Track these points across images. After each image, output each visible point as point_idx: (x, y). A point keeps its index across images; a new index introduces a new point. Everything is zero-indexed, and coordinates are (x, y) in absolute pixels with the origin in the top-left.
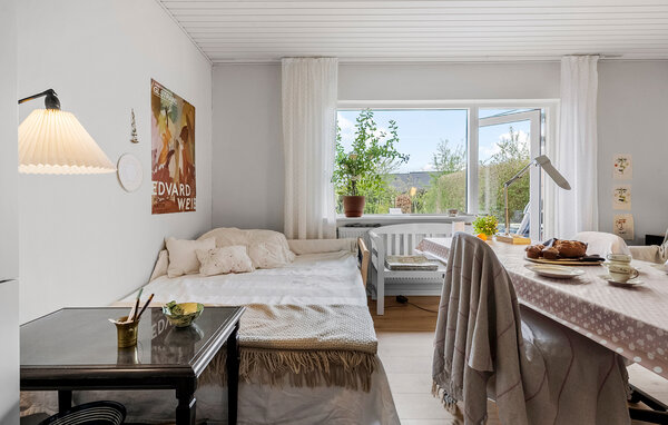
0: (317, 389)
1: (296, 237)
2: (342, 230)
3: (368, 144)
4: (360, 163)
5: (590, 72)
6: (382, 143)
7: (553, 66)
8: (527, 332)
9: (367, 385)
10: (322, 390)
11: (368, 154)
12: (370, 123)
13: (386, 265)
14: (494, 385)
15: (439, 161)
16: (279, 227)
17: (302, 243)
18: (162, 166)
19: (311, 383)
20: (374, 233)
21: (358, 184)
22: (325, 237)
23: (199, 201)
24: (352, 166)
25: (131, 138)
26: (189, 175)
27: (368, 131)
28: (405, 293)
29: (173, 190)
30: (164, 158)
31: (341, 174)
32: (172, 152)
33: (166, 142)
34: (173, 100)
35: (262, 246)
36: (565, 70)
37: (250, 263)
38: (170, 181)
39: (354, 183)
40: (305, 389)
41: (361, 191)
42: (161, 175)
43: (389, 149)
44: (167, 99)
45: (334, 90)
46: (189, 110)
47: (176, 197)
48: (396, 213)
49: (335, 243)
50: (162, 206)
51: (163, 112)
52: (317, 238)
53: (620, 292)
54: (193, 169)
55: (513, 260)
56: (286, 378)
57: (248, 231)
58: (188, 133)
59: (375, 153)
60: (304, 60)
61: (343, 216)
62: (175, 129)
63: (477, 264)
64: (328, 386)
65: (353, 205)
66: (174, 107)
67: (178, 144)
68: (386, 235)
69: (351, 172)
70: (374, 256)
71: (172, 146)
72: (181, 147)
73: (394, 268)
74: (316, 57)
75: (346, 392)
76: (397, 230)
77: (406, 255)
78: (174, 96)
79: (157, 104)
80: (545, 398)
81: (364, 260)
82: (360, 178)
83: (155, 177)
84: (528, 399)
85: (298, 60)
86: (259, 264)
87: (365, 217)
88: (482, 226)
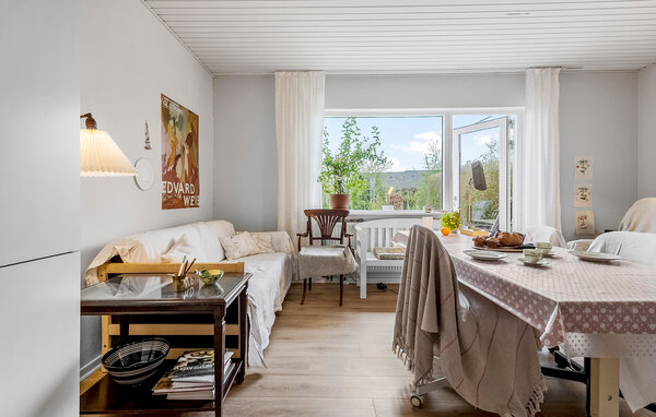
3: (353, 148)
4: (345, 165)
5: (553, 83)
6: (364, 147)
7: (519, 77)
11: (353, 157)
12: (355, 130)
14: (438, 343)
15: (430, 161)
18: (171, 168)
20: (358, 226)
21: (344, 184)
23: (202, 199)
24: (338, 168)
25: (145, 145)
26: (193, 176)
27: (353, 136)
28: (385, 281)
29: (179, 189)
30: (172, 161)
31: (329, 174)
32: (179, 156)
33: (174, 147)
34: (180, 111)
36: (529, 81)
38: (177, 181)
39: (340, 182)
41: (346, 190)
42: (170, 176)
43: (372, 152)
44: (175, 111)
46: (193, 119)
47: (183, 195)
48: (388, 209)
50: (170, 202)
51: (171, 122)
54: (197, 170)
58: (192, 139)
59: (359, 155)
60: (295, 73)
62: (181, 136)
65: (339, 202)
66: (180, 117)
67: (183, 149)
68: (370, 229)
69: (337, 173)
71: (178, 151)
72: (187, 151)
73: (383, 258)
74: (305, 71)
76: (380, 224)
77: (388, 246)
78: (181, 107)
79: (166, 115)
82: (345, 178)
83: (165, 178)
84: (464, 352)
85: (289, 74)
88: (448, 220)
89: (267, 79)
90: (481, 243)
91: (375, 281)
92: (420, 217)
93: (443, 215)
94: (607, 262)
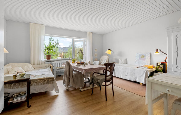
0: (45, 85)
1: (34, 64)
2: (46, 62)
3: (52, 44)
4: (50, 48)
5: (91, 35)
6: (55, 44)
7: (86, 33)
8: (74, 72)
9: (53, 83)
10: (46, 85)
11: (52, 46)
12: (52, 40)
13: (56, 69)
15: (70, 46)
16: (29, 62)
17: (36, 66)
19: (44, 84)
20: (53, 63)
22: (42, 64)
24: (48, 49)
28: (60, 74)
31: (45, 50)
35: (26, 67)
36: (88, 34)
37: (23, 71)
39: (49, 52)
40: (43, 85)
41: (50, 54)
43: (57, 45)
45: (44, 32)
48: (59, 58)
49: (44, 65)
52: (39, 64)
53: (84, 67)
55: (74, 65)
56: (39, 84)
57: (21, 64)
59: (54, 46)
60: (36, 24)
61: (46, 59)
63: (68, 64)
64: (47, 84)
65: (49, 57)
68: (56, 63)
69: (48, 50)
70: (53, 67)
73: (58, 69)
75: (50, 84)
76: (59, 62)
77: (60, 67)
80: (75, 79)
81: (51, 68)
82: (50, 51)
85: (34, 24)
86: (25, 71)
87: (51, 59)
88: (73, 60)
89: (28, 24)
90: (78, 64)
91: (58, 75)
92: (68, 60)
93: (72, 59)
94: (93, 65)
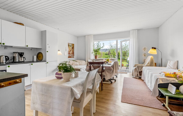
5: (136, 33)
23: (75, 56)
24: (96, 51)
26: (73, 53)
30: (70, 51)
34: (71, 44)
42: (69, 54)
44: (70, 45)
46: (73, 45)
47: (71, 56)
50: (69, 57)
54: (74, 52)
58: (73, 48)
62: (71, 48)
65: (96, 57)
74: (90, 35)
85: (88, 36)
87: (98, 59)
